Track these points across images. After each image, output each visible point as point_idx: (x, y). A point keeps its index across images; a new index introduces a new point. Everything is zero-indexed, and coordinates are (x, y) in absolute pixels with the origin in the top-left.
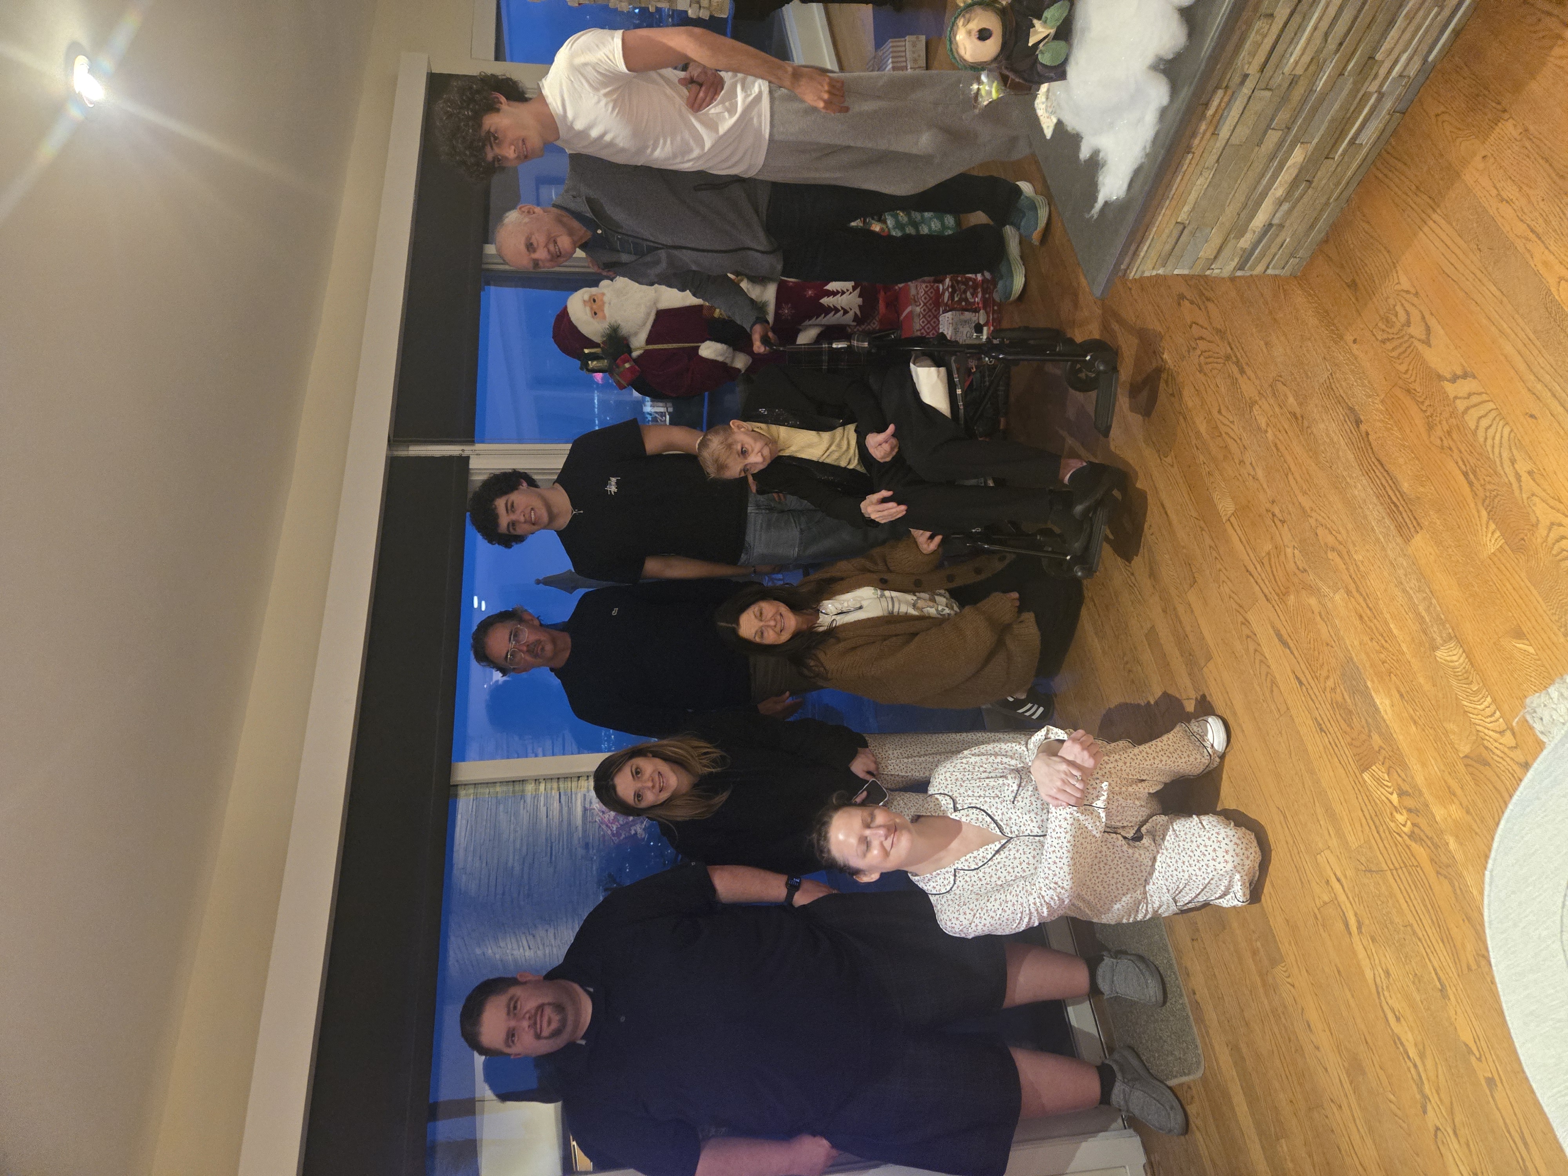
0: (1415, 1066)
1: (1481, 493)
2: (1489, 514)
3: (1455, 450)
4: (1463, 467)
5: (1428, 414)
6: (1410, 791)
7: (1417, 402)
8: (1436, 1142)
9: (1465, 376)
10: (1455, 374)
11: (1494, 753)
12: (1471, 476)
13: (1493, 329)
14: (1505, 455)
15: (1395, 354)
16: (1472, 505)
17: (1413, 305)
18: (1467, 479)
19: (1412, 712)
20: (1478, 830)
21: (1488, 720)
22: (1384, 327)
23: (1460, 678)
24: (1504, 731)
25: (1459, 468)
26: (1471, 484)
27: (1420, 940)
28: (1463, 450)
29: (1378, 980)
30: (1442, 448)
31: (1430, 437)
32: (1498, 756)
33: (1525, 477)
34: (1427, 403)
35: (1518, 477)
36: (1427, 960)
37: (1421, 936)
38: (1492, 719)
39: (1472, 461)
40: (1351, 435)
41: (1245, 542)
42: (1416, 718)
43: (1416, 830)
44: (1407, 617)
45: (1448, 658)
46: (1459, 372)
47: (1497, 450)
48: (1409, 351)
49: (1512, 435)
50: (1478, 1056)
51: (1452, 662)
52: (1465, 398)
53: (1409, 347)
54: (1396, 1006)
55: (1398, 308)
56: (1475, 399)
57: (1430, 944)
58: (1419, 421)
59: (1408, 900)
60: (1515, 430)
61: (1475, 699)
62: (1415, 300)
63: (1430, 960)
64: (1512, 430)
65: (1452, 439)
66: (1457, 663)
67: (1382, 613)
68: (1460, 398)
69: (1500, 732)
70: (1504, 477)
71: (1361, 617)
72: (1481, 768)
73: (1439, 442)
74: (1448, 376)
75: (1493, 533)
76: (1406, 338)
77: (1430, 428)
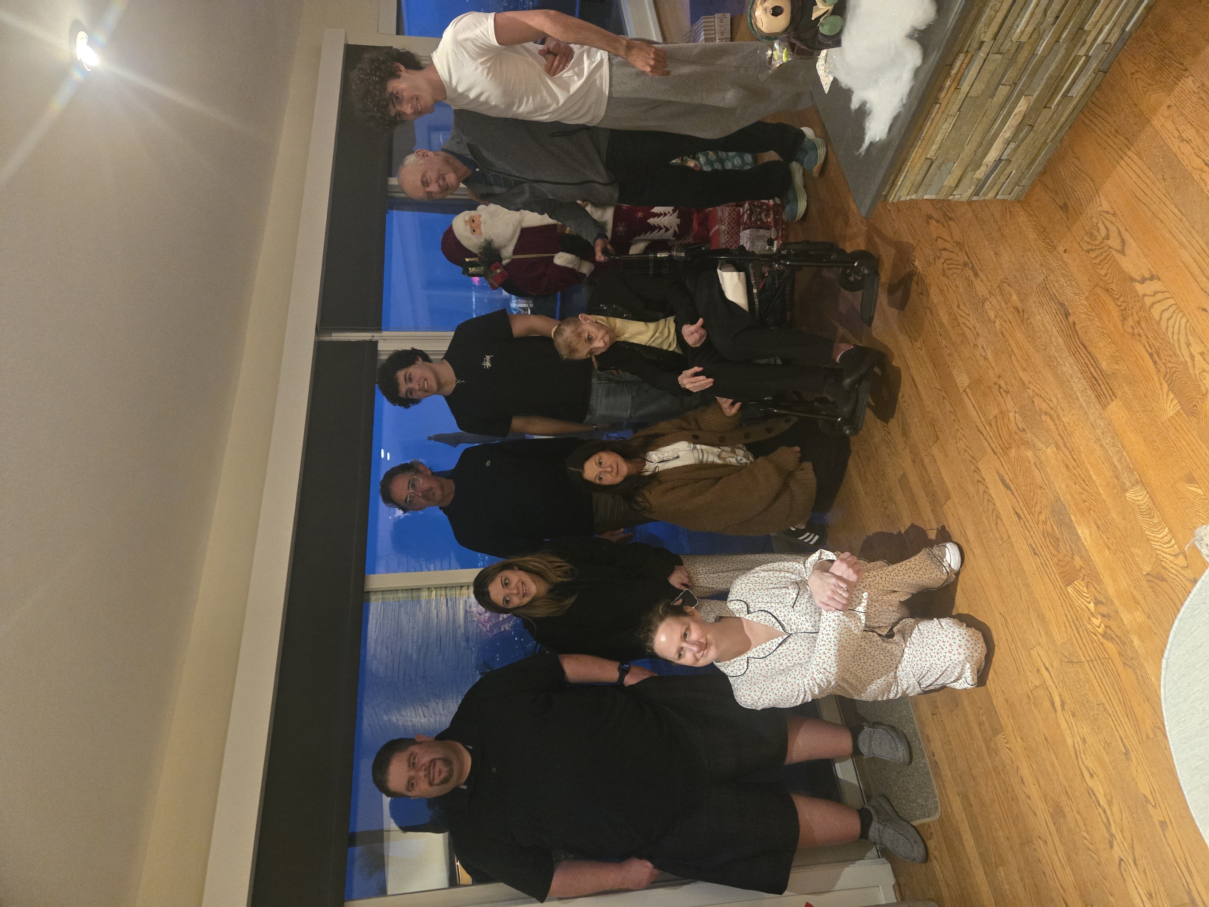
0: (1105, 812)
1: (1163, 369)
2: (1169, 386)
3: (1144, 337)
4: (1149, 350)
5: (1123, 308)
6: (1104, 600)
7: (1114, 299)
8: (1120, 869)
9: (1152, 278)
10: (1144, 277)
11: (1170, 572)
12: (1156, 356)
13: (1174, 241)
14: (1183, 340)
15: (1097, 261)
16: (1156, 379)
17: (1112, 222)
18: (1152, 359)
19: (1106, 540)
20: (1156, 631)
21: (1165, 546)
22: (1088, 240)
23: (1144, 513)
24: (1178, 555)
25: (1146, 349)
26: (1155, 363)
27: (1109, 714)
28: (1149, 336)
29: (1076, 746)
30: (1134, 335)
31: (1123, 325)
32: (1173, 574)
33: (1198, 357)
34: (1122, 299)
35: (1192, 357)
36: (1115, 730)
37: (1110, 712)
38: (1169, 545)
39: (1157, 345)
40: (1061, 325)
41: (977, 408)
42: (1110, 544)
43: (1108, 631)
44: (1104, 466)
45: (1135, 498)
46: (1147, 275)
47: (1176, 337)
48: (1109, 258)
49: (1188, 324)
50: (1154, 804)
51: (1139, 501)
52: (1151, 296)
53: (1108, 256)
54: (1091, 766)
55: (1100, 225)
56: (1159, 297)
57: (1117, 718)
58: (1115, 314)
59: (1101, 685)
60: (1190, 321)
61: (1155, 530)
62: (1113, 219)
63: (1117, 730)
64: (1188, 321)
65: (1141, 327)
66: (1142, 502)
67: (1084, 463)
68: (1148, 295)
69: (1175, 556)
70: (1182, 358)
71: (1067, 466)
72: (1160, 583)
73: (1130, 330)
74: (1139, 279)
75: (1172, 401)
76: (1106, 248)
77: (1124, 318)
